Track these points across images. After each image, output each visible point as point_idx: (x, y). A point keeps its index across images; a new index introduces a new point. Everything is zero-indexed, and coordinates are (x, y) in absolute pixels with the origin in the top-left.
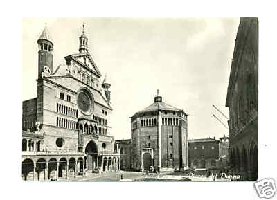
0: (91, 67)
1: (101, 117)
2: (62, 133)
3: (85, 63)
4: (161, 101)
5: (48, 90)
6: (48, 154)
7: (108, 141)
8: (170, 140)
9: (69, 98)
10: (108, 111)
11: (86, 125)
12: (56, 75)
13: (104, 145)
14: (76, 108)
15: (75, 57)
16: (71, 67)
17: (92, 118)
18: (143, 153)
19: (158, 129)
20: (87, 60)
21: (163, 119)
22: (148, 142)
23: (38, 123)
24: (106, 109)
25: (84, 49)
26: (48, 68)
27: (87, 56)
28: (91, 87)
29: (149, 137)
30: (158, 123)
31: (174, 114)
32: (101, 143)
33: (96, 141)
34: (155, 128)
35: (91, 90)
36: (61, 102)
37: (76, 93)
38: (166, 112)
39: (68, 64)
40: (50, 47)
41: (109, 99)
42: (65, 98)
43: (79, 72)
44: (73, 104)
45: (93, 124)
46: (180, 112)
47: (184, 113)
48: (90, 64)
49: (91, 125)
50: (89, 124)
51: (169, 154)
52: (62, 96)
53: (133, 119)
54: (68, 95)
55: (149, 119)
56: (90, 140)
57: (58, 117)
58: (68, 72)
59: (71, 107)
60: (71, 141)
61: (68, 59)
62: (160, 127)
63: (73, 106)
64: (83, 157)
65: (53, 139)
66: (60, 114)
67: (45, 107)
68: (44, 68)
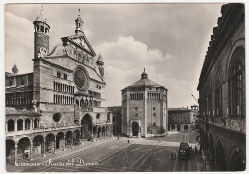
0: (86, 47)
1: (96, 91)
2: (59, 108)
3: (81, 44)
4: (147, 78)
5: (44, 69)
6: (45, 130)
7: (102, 111)
8: (154, 112)
9: (65, 77)
10: (101, 85)
11: (82, 100)
12: (54, 55)
13: (98, 116)
14: (73, 84)
15: (71, 39)
16: (68, 48)
17: (87, 92)
18: (132, 122)
19: (144, 102)
20: (83, 41)
21: (148, 94)
22: (136, 112)
23: (35, 101)
24: (100, 84)
25: (80, 31)
26: (44, 49)
27: (83, 38)
28: (87, 66)
29: (136, 109)
30: (144, 97)
31: (157, 90)
32: (96, 114)
33: (91, 114)
34: (142, 101)
35: (87, 68)
36: (57, 81)
37: (72, 71)
38: (150, 88)
39: (65, 45)
40: (46, 29)
41: (102, 74)
42: (62, 76)
43: (75, 52)
44: (70, 81)
45: (89, 99)
46: (162, 88)
47: (165, 89)
48: (85, 45)
49: (87, 100)
50: (84, 98)
51: (153, 123)
52: (59, 74)
53: (124, 91)
54: (64, 74)
55: (137, 93)
56: (86, 113)
57: (54, 95)
58: (65, 53)
59: (67, 84)
60: (68, 115)
61: (65, 40)
62: (146, 101)
63: (69, 83)
64: (79, 129)
65: (50, 115)
66: (57, 91)
67: (41, 86)
68: (40, 49)
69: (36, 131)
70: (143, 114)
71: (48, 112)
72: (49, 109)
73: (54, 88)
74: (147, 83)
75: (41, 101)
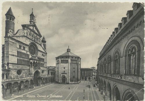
0: (36, 32)
1: (41, 57)
2: (20, 67)
3: (33, 29)
4: (70, 51)
5: (12, 43)
6: (13, 80)
7: (45, 69)
8: (74, 70)
9: (24, 48)
10: (45, 54)
11: (34, 62)
12: (18, 35)
14: (28, 53)
15: (28, 26)
16: (25, 31)
17: (37, 58)
18: (62, 75)
19: (69, 65)
20: (34, 28)
21: (71, 60)
22: (64, 70)
23: (6, 62)
25: (33, 22)
26: (12, 31)
27: (34, 26)
28: (36, 43)
29: (64, 68)
30: (69, 62)
31: (76, 58)
32: (42, 71)
33: (39, 71)
34: (67, 64)
35: (36, 44)
36: (19, 50)
37: (28, 45)
38: (72, 57)
39: (24, 29)
40: (13, 19)
41: (45, 48)
42: (22, 48)
43: (30, 34)
46: (78, 58)
48: (36, 30)
49: (37, 62)
50: (35, 61)
51: (73, 76)
52: (20, 46)
53: (57, 58)
54: (23, 47)
55: (65, 59)
56: (36, 70)
57: (18, 59)
58: (24, 34)
59: (25, 52)
60: (26, 71)
61: (24, 26)
62: (70, 64)
63: (26, 52)
64: (33, 79)
65: (15, 71)
66: (19, 57)
67: (10, 53)
68: (9, 31)
69: (7, 80)
70: (68, 71)
71: (14, 69)
72: (14, 67)
73: (18, 55)
74: (70, 54)
75: (9, 62)
